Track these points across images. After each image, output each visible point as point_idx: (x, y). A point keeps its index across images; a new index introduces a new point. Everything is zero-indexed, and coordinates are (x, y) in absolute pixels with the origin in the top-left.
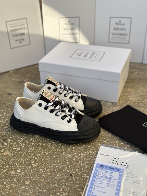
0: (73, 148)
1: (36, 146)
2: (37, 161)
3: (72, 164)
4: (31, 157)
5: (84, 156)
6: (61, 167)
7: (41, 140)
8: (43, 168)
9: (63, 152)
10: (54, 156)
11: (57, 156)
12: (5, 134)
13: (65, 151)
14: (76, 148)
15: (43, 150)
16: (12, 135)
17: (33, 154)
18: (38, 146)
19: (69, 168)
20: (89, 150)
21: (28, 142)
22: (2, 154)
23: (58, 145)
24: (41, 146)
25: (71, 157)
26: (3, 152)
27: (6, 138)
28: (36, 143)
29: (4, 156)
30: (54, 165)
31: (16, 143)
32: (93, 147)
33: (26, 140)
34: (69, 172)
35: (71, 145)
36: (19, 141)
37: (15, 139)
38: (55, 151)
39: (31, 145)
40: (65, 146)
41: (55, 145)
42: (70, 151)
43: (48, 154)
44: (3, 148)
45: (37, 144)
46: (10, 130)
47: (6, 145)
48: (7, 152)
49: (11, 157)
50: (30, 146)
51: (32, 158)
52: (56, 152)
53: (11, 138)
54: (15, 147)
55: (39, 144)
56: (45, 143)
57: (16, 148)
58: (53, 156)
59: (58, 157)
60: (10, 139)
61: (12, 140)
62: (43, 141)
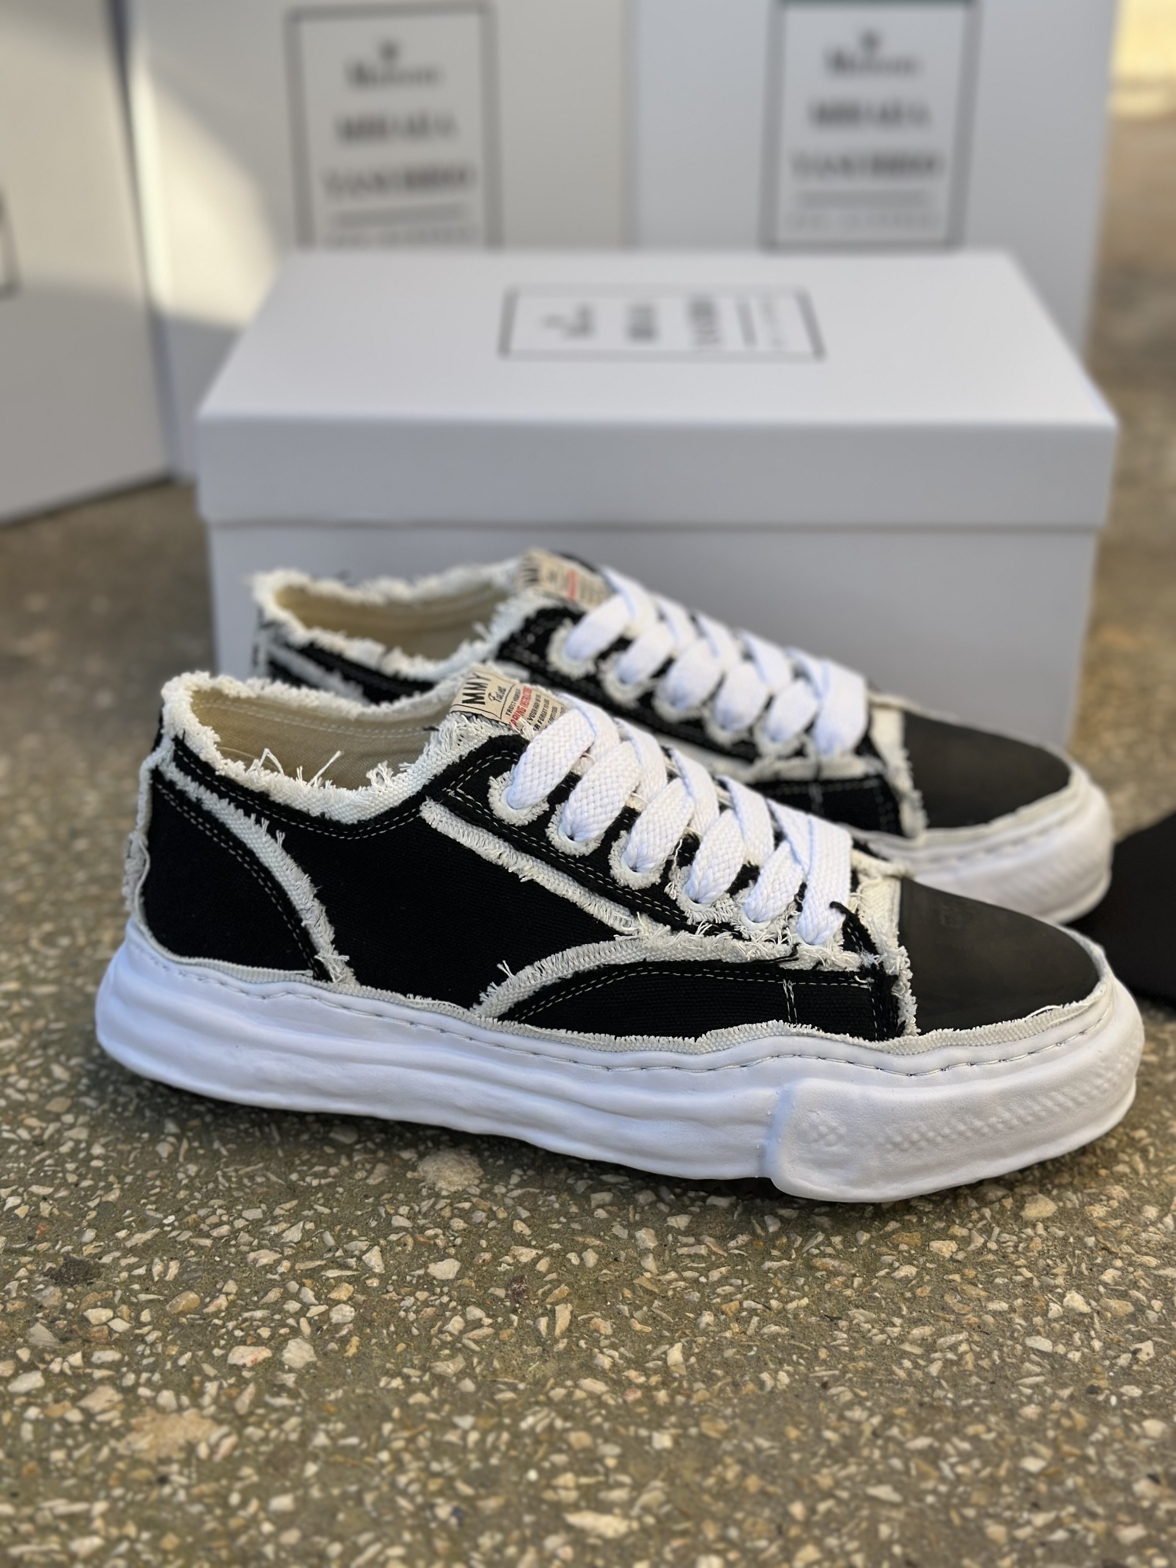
0: (936, 1245)
1: (501, 1292)
2: (611, 1462)
3: (1034, 1429)
4: (500, 1427)
5: (1118, 1321)
6: (934, 1492)
7: (525, 1214)
8: (723, 1538)
9: (859, 1315)
10: (784, 1378)
11: (810, 1367)
12: (45, 1208)
13: (866, 1301)
14: (966, 1240)
15: (605, 1327)
16: (139, 1212)
17: (513, 1388)
18: (520, 1280)
19: (1043, 1487)
20: (1127, 1249)
21: (374, 1259)
22: (121, 1447)
23: (742, 1239)
24: (556, 1284)
25: (978, 1357)
26: (114, 1418)
27: (88, 1250)
28: (472, 1255)
29: (148, 1465)
30: (838, 1484)
31: (231, 1287)
32: (1151, 1212)
33: (337, 1237)
34: (1060, 1535)
35: (892, 1225)
36: (266, 1257)
37: (207, 1242)
38: (753, 1312)
39: (429, 1283)
40: (837, 1240)
41: (709, 1240)
42: (928, 1289)
43: (687, 1353)
44: (98, 1374)
45: (496, 1260)
46: (97, 1150)
47: (120, 1325)
48: (162, 1410)
49: (259, 1470)
50: (422, 1295)
51: (517, 1435)
52: (774, 1328)
53: (140, 1238)
54: (243, 1342)
55: (517, 1263)
56: (583, 1232)
57: (264, 1353)
58: (765, 1376)
59: (836, 1380)
60: (133, 1251)
61: (174, 1268)
62: (546, 1220)
